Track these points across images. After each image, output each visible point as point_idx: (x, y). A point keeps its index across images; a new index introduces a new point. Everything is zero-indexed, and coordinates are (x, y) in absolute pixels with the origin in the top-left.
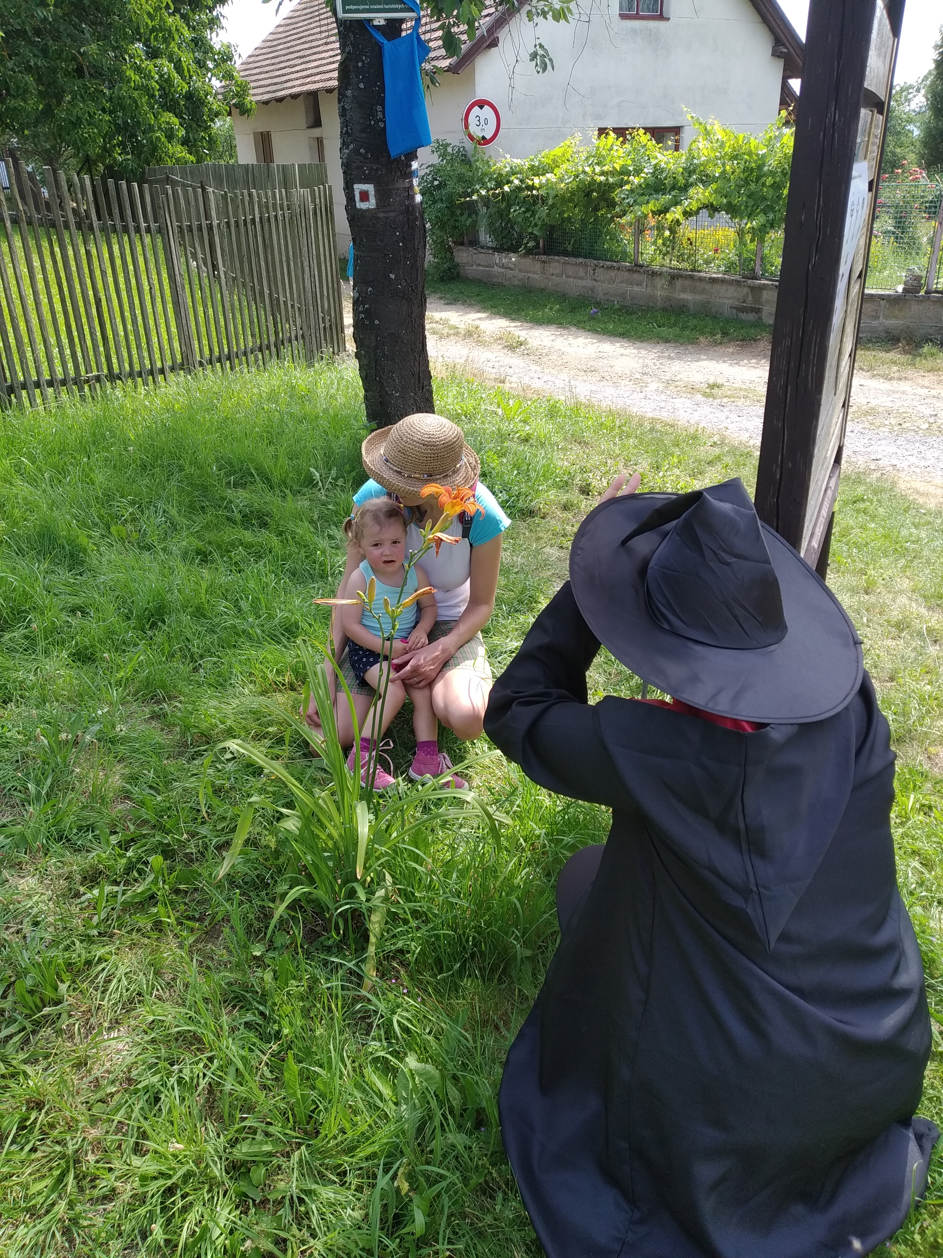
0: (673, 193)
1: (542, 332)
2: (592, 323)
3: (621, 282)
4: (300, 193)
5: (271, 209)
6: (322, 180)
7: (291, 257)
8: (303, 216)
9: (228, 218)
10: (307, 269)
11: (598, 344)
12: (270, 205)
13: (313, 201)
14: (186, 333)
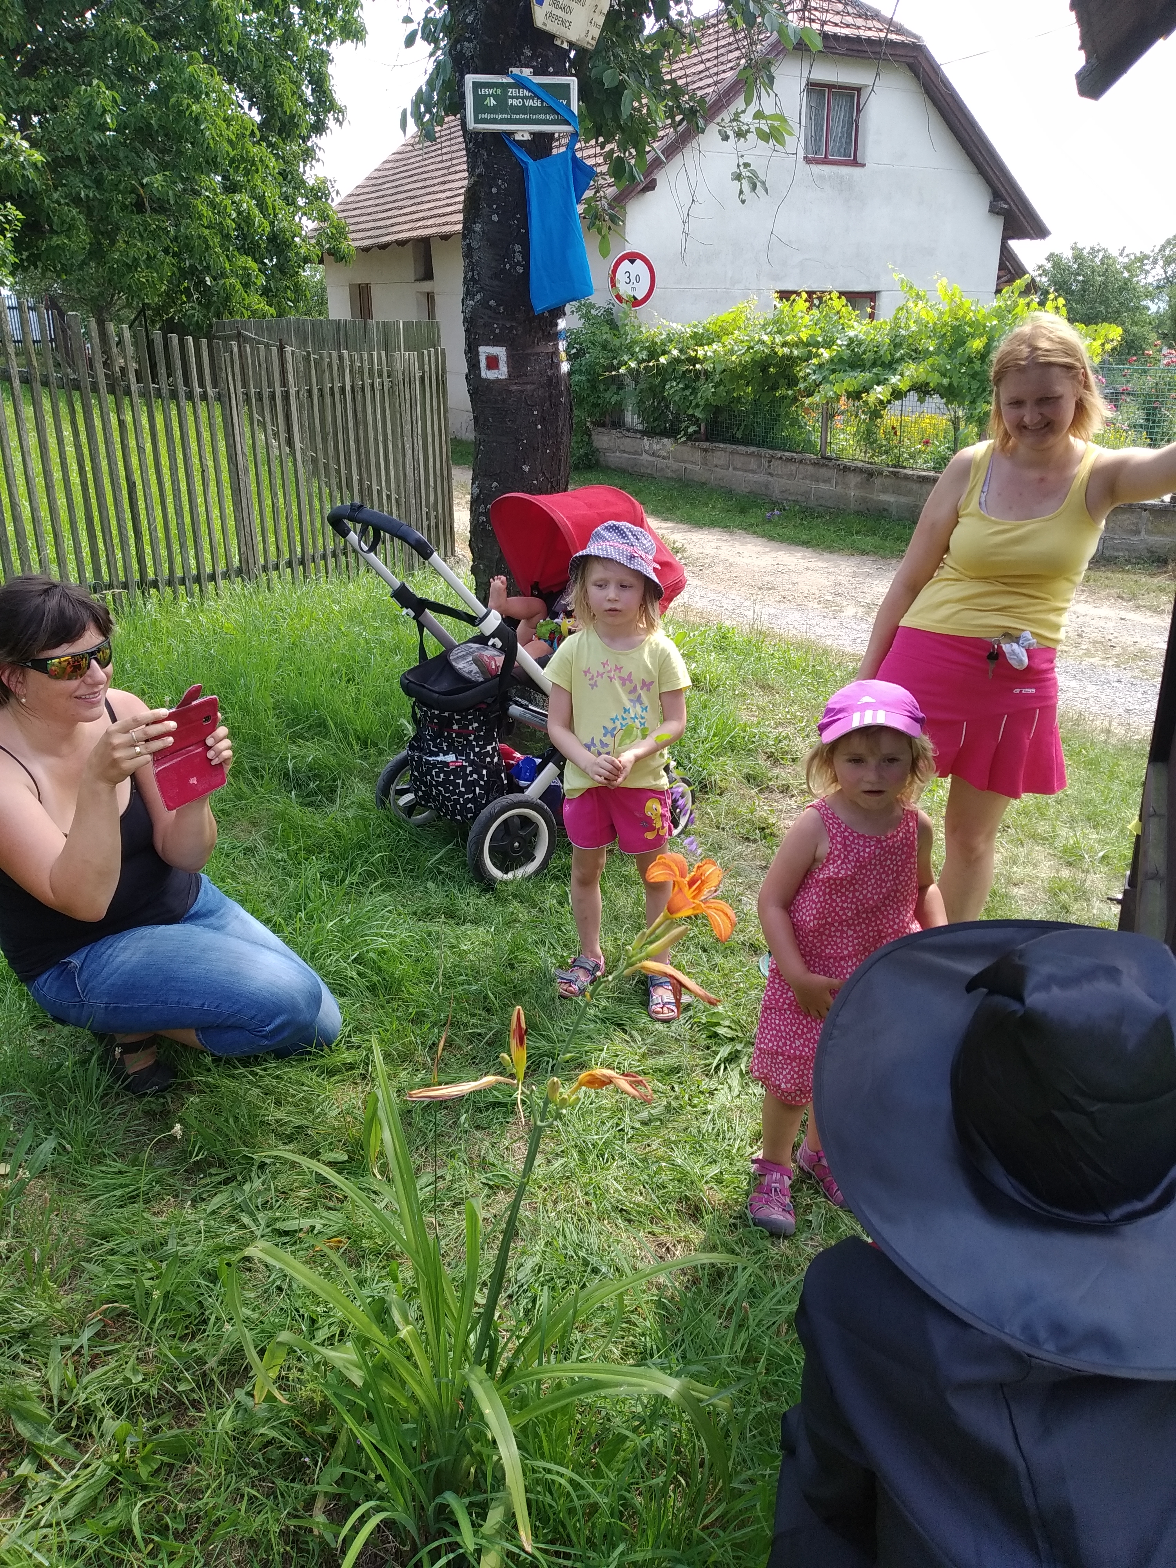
0: (875, 370)
1: (703, 536)
2: (766, 526)
3: (804, 478)
4: (405, 358)
5: (366, 375)
6: (433, 341)
7: (390, 437)
8: (407, 385)
9: (311, 385)
10: (410, 451)
11: (774, 554)
12: (366, 370)
13: (421, 367)
14: (248, 529)
